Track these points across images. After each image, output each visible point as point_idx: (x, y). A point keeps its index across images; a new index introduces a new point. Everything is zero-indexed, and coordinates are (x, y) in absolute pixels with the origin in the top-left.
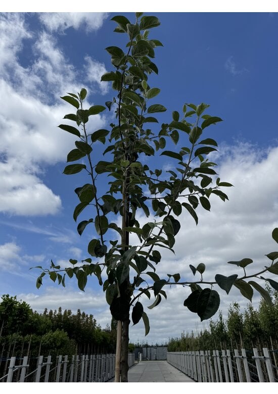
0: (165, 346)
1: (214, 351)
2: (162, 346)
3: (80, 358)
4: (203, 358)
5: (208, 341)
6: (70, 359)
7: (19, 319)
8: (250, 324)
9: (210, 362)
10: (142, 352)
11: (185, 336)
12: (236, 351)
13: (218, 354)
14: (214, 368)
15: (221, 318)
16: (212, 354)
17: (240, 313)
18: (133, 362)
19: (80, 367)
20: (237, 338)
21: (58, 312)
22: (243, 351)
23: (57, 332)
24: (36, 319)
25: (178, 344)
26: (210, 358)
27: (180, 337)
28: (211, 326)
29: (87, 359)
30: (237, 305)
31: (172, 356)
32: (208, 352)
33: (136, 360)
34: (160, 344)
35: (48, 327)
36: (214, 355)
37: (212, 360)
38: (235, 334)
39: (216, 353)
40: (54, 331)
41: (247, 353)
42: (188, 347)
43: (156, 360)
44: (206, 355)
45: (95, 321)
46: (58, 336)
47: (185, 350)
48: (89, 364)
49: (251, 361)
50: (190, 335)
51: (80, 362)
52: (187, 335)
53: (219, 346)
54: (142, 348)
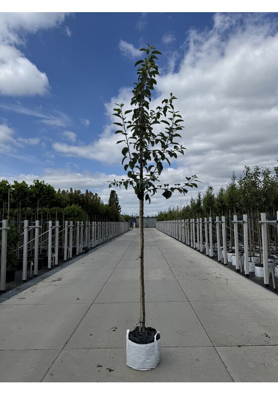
0: (155, 217)
1: (191, 220)
2: (152, 217)
3: (91, 224)
4: (183, 225)
5: (188, 213)
6: (84, 224)
7: (48, 197)
8: (218, 201)
9: (188, 227)
10: (135, 221)
11: (172, 210)
12: (205, 219)
13: (194, 221)
14: (190, 231)
15: (199, 197)
16: (190, 221)
17: (213, 194)
18: (129, 228)
19: (91, 229)
20: (208, 210)
21: (69, 191)
22: (210, 219)
23: (73, 206)
24: (59, 197)
25: (166, 215)
26: (188, 224)
27: (167, 211)
28: (191, 202)
29: (96, 224)
30: (212, 188)
31: (160, 224)
32: (187, 221)
33: (131, 227)
34: (150, 216)
35: (68, 202)
36: (191, 222)
37: (189, 225)
38: (207, 208)
39: (193, 220)
40: (71, 205)
41: (212, 220)
42: (173, 217)
43: (147, 227)
44: (186, 222)
45: (100, 198)
46: (75, 208)
47: (171, 220)
48: (97, 228)
49: (214, 224)
50: (176, 209)
51: (91, 226)
52: (173, 209)
53: (196, 216)
54: (135, 219)
